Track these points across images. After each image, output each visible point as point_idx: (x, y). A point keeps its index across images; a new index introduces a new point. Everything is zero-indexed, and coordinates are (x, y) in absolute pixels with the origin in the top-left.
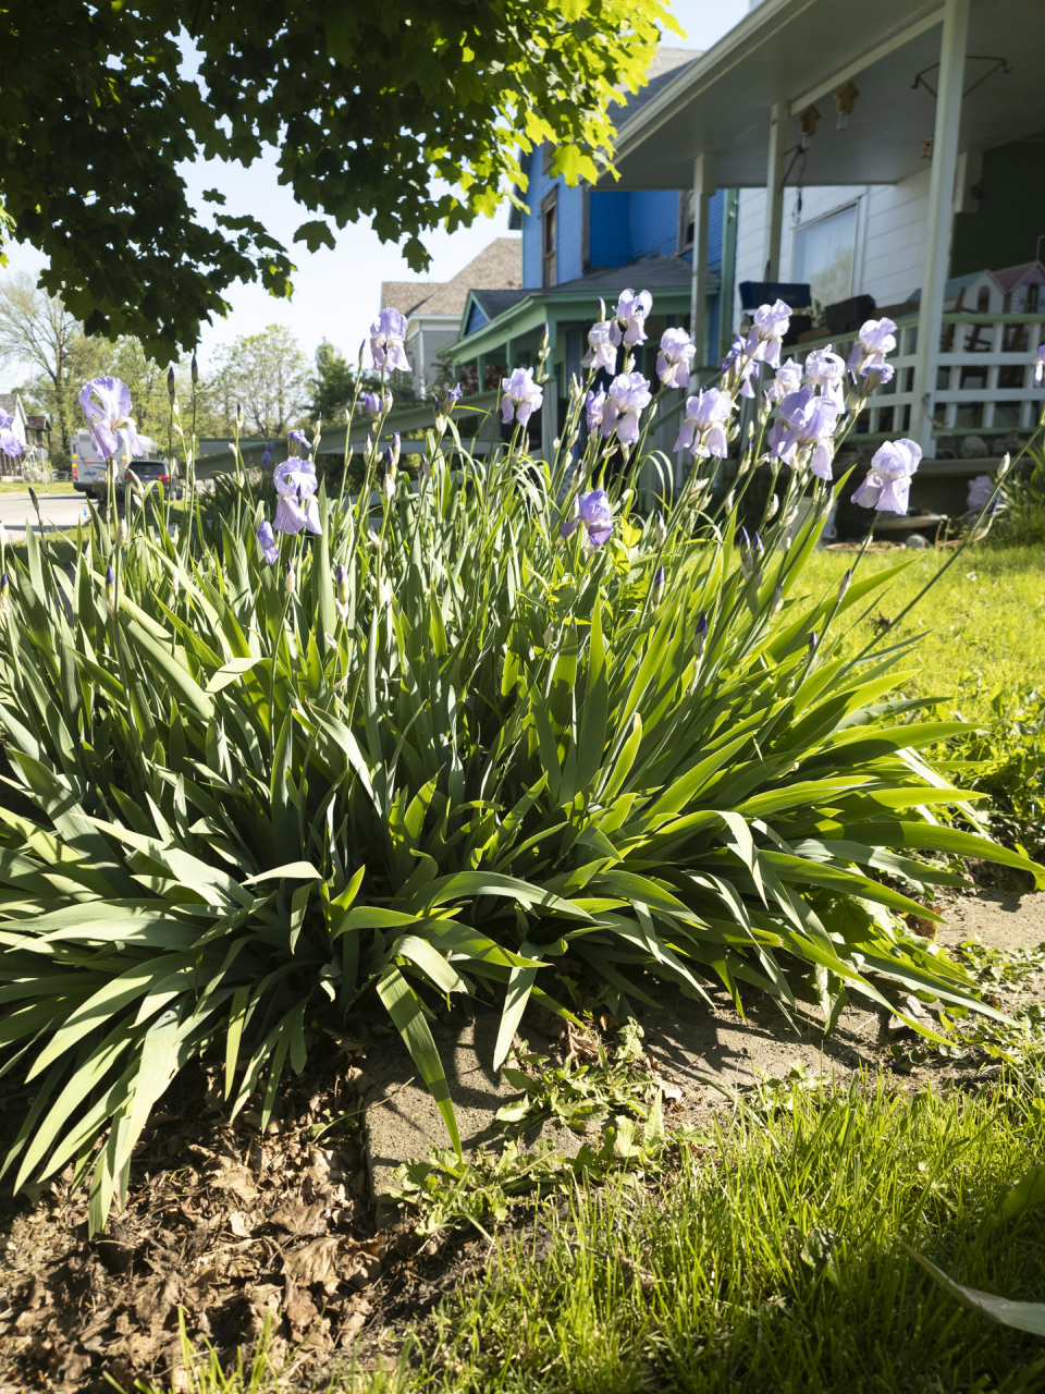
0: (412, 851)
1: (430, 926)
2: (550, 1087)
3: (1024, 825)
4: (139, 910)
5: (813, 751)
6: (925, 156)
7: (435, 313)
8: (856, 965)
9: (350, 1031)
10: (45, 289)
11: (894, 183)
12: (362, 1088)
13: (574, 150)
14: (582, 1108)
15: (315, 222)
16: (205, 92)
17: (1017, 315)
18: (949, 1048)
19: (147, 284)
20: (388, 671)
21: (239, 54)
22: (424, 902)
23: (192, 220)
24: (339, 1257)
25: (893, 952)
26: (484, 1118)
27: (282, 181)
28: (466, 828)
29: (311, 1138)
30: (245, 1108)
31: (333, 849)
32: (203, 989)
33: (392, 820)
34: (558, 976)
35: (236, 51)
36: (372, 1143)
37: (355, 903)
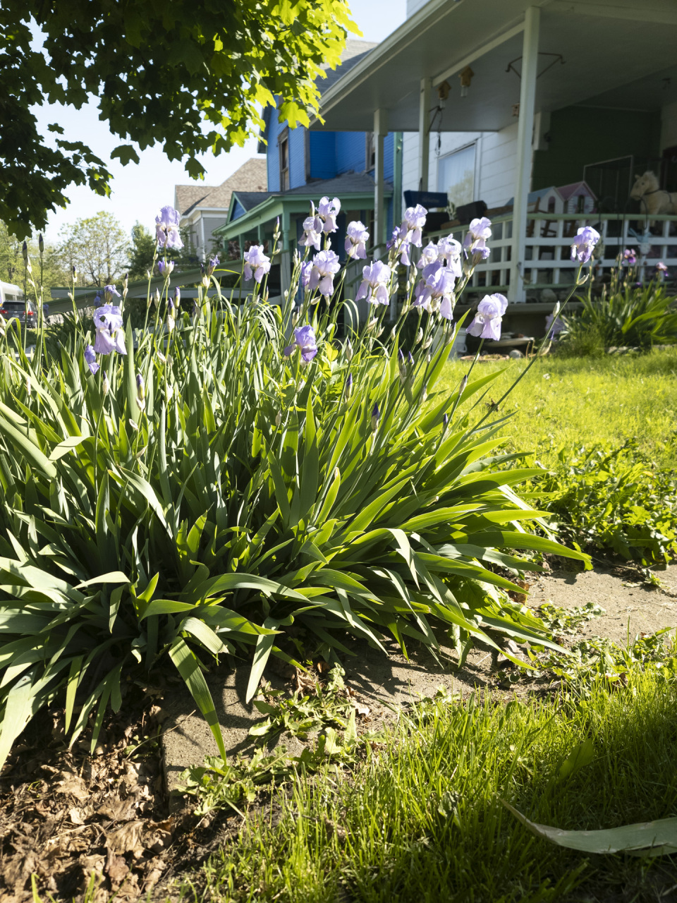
0: (191, 561)
1: (205, 610)
2: (284, 712)
3: (578, 530)
4: (3, 609)
5: (447, 489)
6: (515, 115)
7: (210, 206)
8: (477, 622)
9: (153, 681)
11: (497, 131)
12: (161, 719)
13: (293, 106)
14: (305, 724)
15: (125, 146)
16: (48, 59)
17: (571, 215)
18: (532, 672)
19: (10, 185)
20: (176, 443)
21: (71, 36)
22: (201, 594)
23: (41, 143)
24: (144, 833)
25: (500, 613)
26: (241, 734)
27: (102, 118)
28: (228, 545)
29: (125, 756)
30: (80, 738)
31: (138, 562)
32: (49, 660)
33: (178, 541)
34: (290, 639)
35: (69, 33)
36: (167, 757)
37: (154, 598)
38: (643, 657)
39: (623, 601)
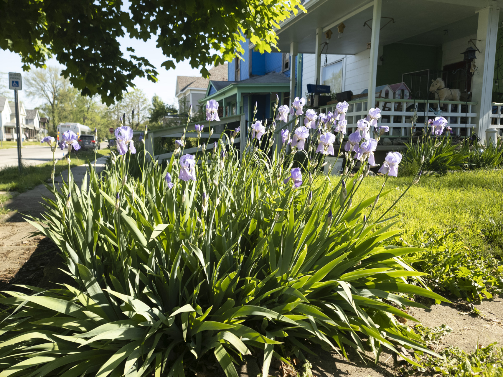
3: (428, 279)
4: (122, 325)
5: (366, 257)
6: (368, 48)
7: (196, 87)
8: (383, 336)
10: (63, 76)
11: (355, 55)
13: (263, 42)
15: (169, 61)
16: (131, 16)
17: (398, 99)
18: (421, 368)
19: (103, 78)
22: (228, 316)
23: (122, 57)
27: (158, 46)
28: (243, 287)
32: (146, 355)
35: (143, 3)
37: (205, 320)
38: (485, 360)
39: (461, 323)
